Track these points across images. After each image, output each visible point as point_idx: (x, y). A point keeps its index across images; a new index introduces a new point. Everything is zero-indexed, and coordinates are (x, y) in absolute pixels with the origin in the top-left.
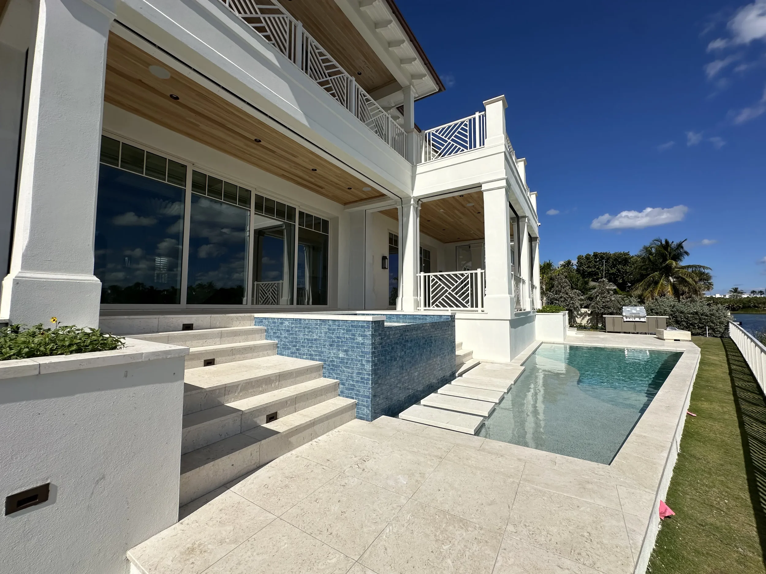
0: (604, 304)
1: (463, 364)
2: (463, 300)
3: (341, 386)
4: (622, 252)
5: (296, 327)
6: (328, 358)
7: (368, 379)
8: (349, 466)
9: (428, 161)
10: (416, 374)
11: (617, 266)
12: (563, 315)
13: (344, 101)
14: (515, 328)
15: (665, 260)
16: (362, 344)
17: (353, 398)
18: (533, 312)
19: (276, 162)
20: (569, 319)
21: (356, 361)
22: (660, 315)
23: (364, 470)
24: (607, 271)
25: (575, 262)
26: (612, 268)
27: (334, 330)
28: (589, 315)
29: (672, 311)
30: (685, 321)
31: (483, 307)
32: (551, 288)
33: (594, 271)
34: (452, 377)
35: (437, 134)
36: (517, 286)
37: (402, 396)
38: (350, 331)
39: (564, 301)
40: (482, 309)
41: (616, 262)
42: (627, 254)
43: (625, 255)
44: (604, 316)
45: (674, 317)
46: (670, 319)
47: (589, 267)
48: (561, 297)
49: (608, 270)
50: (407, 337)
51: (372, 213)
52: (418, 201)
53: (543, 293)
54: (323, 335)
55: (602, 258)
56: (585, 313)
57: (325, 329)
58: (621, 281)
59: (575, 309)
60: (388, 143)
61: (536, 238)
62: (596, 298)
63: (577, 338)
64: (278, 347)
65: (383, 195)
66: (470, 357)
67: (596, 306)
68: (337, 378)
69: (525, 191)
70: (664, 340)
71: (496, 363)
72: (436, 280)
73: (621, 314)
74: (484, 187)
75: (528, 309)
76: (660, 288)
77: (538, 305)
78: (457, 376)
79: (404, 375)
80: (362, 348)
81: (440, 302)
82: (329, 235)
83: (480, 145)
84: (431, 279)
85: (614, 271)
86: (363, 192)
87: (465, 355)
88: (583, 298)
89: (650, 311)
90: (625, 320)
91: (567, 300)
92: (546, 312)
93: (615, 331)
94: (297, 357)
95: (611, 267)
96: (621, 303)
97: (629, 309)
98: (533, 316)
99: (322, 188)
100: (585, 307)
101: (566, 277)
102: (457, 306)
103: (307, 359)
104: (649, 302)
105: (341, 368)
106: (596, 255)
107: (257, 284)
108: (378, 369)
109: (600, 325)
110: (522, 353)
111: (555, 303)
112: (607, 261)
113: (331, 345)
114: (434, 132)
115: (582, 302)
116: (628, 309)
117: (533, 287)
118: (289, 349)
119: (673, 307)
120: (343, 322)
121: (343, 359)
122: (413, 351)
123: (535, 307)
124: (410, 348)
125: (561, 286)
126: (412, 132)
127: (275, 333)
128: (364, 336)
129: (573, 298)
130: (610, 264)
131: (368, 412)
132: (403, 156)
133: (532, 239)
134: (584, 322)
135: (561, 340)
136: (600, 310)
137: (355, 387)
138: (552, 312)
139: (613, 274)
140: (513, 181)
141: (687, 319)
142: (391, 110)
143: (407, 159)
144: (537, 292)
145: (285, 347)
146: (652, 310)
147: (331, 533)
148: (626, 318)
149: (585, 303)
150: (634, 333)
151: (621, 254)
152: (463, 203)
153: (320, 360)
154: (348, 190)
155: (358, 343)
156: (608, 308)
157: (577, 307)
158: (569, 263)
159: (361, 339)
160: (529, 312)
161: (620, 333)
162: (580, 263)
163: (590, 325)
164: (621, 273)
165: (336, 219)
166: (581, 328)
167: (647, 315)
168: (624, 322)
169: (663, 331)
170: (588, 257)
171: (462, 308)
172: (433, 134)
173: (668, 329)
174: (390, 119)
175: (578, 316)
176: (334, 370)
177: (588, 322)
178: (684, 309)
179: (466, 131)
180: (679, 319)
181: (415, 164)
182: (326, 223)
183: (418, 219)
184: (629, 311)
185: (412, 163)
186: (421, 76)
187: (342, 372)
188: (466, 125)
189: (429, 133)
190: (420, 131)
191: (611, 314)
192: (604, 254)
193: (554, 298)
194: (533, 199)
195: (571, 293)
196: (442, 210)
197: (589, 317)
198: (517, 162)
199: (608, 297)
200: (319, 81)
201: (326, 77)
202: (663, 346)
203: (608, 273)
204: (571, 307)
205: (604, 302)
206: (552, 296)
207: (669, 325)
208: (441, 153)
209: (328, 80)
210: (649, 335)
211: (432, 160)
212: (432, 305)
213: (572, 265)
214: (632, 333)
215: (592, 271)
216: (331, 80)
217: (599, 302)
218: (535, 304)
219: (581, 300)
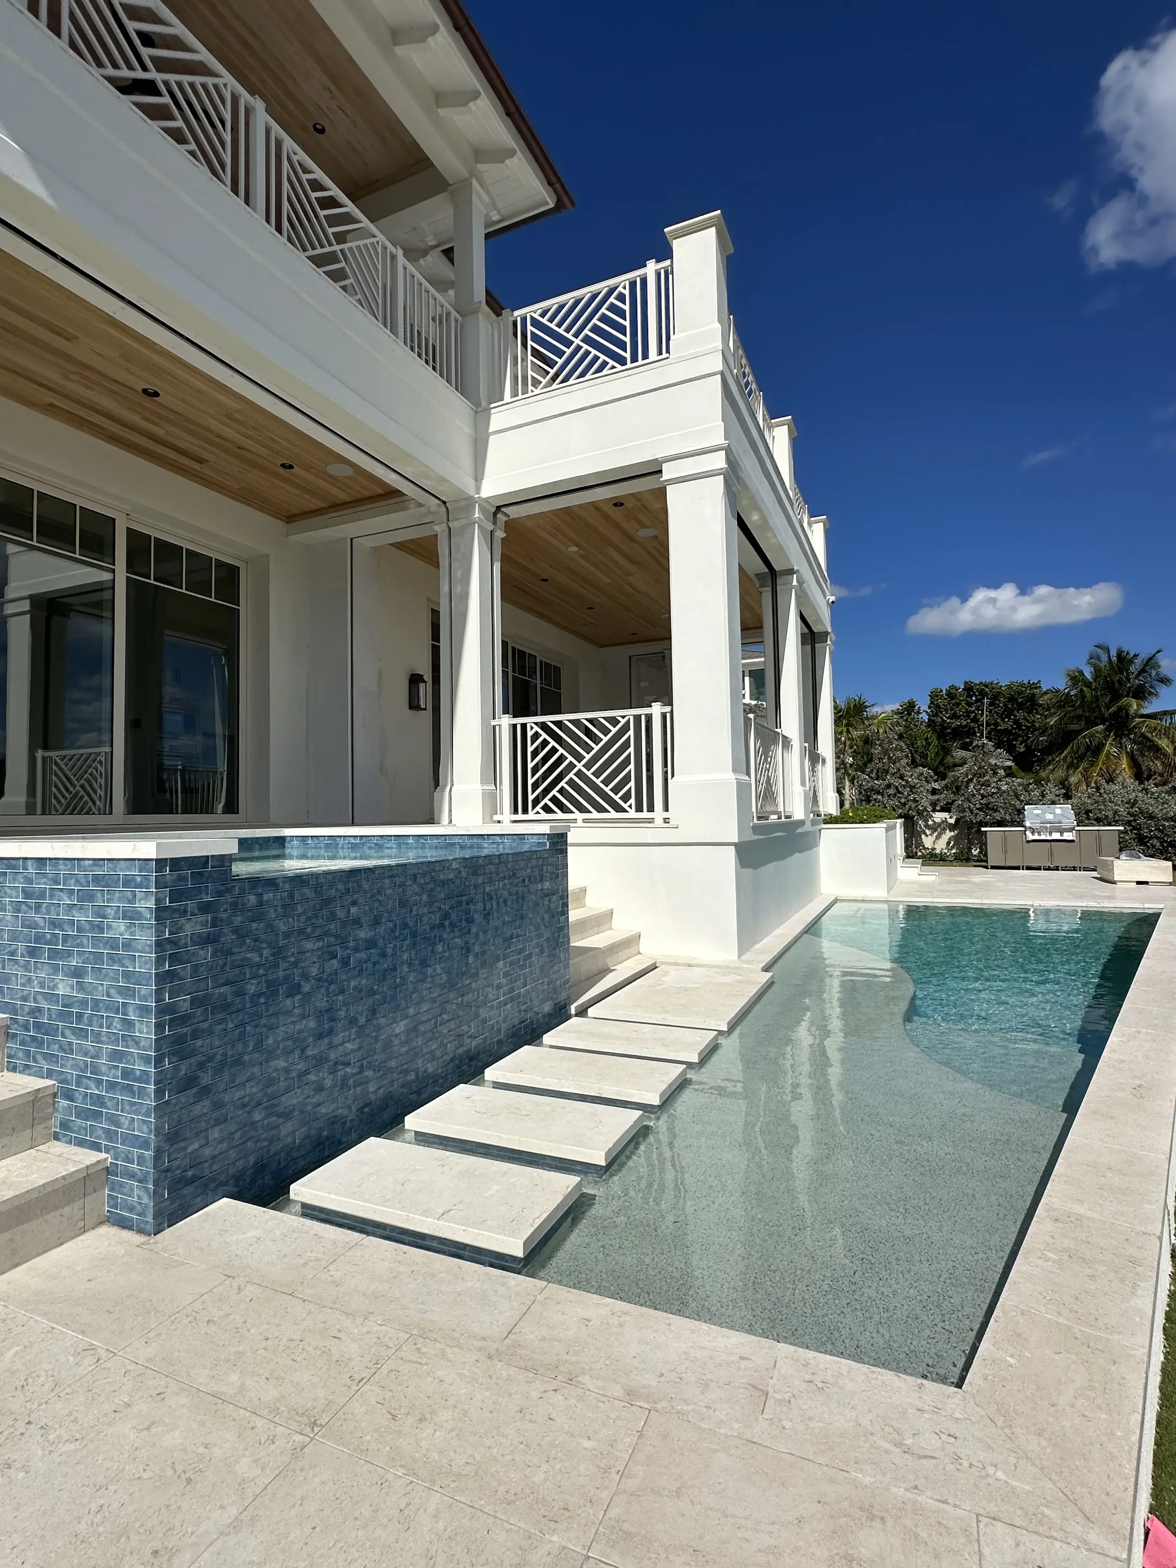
0: (984, 801)
1: (606, 971)
2: (616, 790)
3: (63, 1103)
4: (1026, 682)
6: (25, 999)
9: (520, 397)
10: (400, 1027)
11: (1016, 713)
12: (888, 830)
13: (222, 167)
14: (754, 866)
15: (1116, 697)
16: (128, 945)
17: (97, 1147)
18: (814, 823)
20: (906, 840)
21: (107, 1008)
22: (1104, 825)
24: (993, 724)
25: (923, 705)
26: (1003, 720)
27: (42, 895)
28: (952, 827)
29: (1131, 815)
30: (1157, 838)
31: (666, 808)
32: (865, 765)
33: (966, 726)
34: (560, 1015)
35: (544, 320)
36: (765, 753)
39: (895, 794)
41: (1013, 705)
42: (1036, 686)
43: (1032, 688)
44: (983, 829)
45: (1134, 828)
46: (1125, 832)
47: (954, 716)
48: (889, 786)
52: (495, 514)
53: (842, 775)
54: (8, 915)
55: (983, 694)
56: (942, 822)
57: (13, 891)
58: (1022, 749)
59: (919, 814)
60: (392, 330)
61: (822, 635)
62: (967, 787)
63: (922, 885)
65: (394, 492)
66: (632, 950)
67: (966, 805)
68: (49, 1075)
69: (792, 504)
70: (1114, 883)
71: (698, 966)
72: (544, 736)
73: (1021, 824)
74: (669, 472)
75: (799, 814)
76: (1104, 764)
77: (830, 805)
78: (573, 1012)
80: (126, 962)
81: (554, 800)
82: (242, 608)
83: (660, 353)
84: (530, 734)
85: (1007, 724)
86: (333, 480)
87: (614, 948)
88: (936, 786)
89: (1084, 816)
90: (1030, 837)
91: (901, 793)
92: (846, 822)
93: (1009, 864)
95: (1001, 717)
96: (1022, 798)
97: (1039, 812)
98: (814, 832)
100: (943, 810)
101: (901, 737)
102: (601, 809)
104: (1083, 794)
106: (969, 688)
109: (975, 852)
111: (876, 800)
112: (994, 701)
113: (32, 953)
114: (537, 316)
115: (936, 797)
116: (1035, 812)
117: (815, 758)
119: (1133, 806)
121: (67, 1002)
123: (821, 809)
125: (890, 758)
126: (479, 313)
128: (132, 916)
129: (915, 787)
130: (1000, 710)
132: (451, 384)
133: (811, 635)
134: (940, 846)
135: (880, 892)
136: (976, 815)
138: (861, 822)
139: (1006, 731)
140: (749, 465)
141: (1161, 831)
142: (429, 258)
143: (462, 390)
144: (827, 774)
146: (1087, 812)
148: (1033, 833)
149: (945, 797)
150: (1049, 869)
151: (1023, 685)
152: (625, 525)
154: (285, 472)
155: (113, 943)
156: (993, 809)
157: (925, 810)
158: (910, 707)
159: (123, 928)
160: (802, 823)
161: (1017, 868)
162: (935, 707)
163: (954, 851)
164: (1023, 730)
165: (261, 561)
166: (933, 859)
167: (1078, 826)
168: (1028, 842)
169: (1112, 862)
170: (951, 695)
171: (613, 814)
172: (536, 320)
173: (1123, 857)
174: (402, 261)
175: (928, 832)
176: (40, 1043)
177: (948, 843)
178: (1156, 810)
179: (621, 314)
180: (1145, 832)
181: (485, 404)
182: (230, 572)
183: (497, 565)
184: (1038, 816)
185: (476, 402)
186: (500, 154)
187: (64, 1050)
188: (622, 298)
189: (524, 319)
191: (1000, 824)
192: (986, 686)
193: (872, 789)
194: (817, 534)
195: (912, 776)
196: (575, 549)
197: (952, 833)
198: (771, 427)
199: (994, 784)
200: (311, 253)
201: (330, 245)
202: (1112, 898)
203: (996, 730)
204: (910, 808)
205: (983, 796)
206: (868, 782)
207: (1123, 847)
208: (557, 375)
209: (334, 252)
210: (1082, 872)
211: (530, 394)
212: (534, 808)
213: (919, 713)
214: (1045, 869)
215: (961, 726)
216: (341, 250)
217: (973, 795)
218: (820, 803)
219: (934, 792)
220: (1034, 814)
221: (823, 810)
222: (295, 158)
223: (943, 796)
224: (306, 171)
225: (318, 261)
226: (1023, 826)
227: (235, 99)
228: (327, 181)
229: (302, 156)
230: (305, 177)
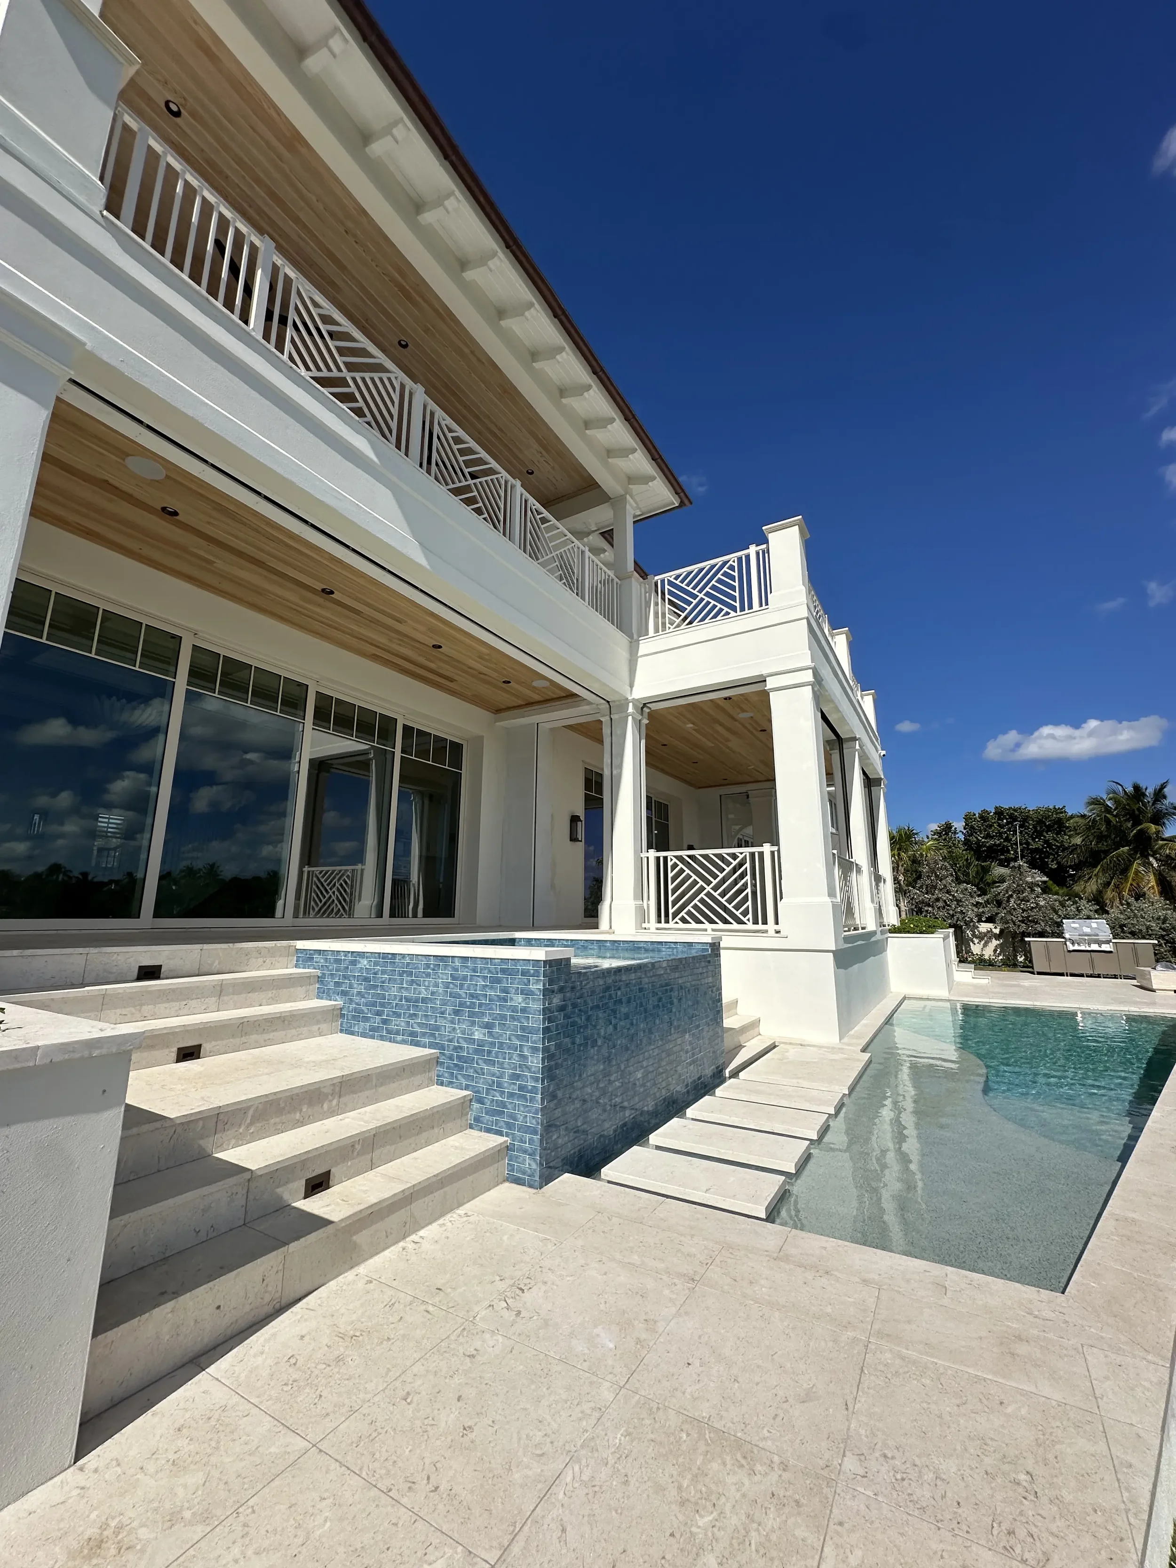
0: (1025, 914)
1: (739, 1047)
2: (737, 907)
3: (476, 1106)
4: (1051, 807)
5: (383, 972)
6: (450, 1041)
7: (534, 1090)
8: (487, 1303)
9: (660, 633)
10: (639, 1074)
11: (1045, 834)
12: (944, 939)
13: (499, 522)
14: (846, 968)
15: (1137, 822)
16: (524, 1010)
17: (499, 1133)
18: (882, 933)
19: (362, 631)
20: (957, 946)
21: (509, 1048)
22: (1139, 939)
23: (519, 1313)
24: (1025, 843)
25: (959, 825)
26: (1033, 839)
27: (465, 978)
28: (997, 937)
29: (1163, 929)
31: (777, 923)
32: (915, 881)
33: (999, 845)
34: (718, 1078)
35: (677, 582)
36: (845, 879)
37: (609, 1127)
38: (499, 981)
39: (944, 907)
40: (777, 927)
41: (1041, 827)
42: (1061, 811)
43: (1057, 814)
44: (1027, 939)
45: (1167, 941)
46: (1160, 945)
47: (988, 836)
48: (938, 900)
49: (1028, 844)
50: (619, 993)
51: (552, 729)
52: (642, 708)
53: (900, 891)
54: (441, 990)
55: (1013, 818)
56: (988, 932)
57: (444, 975)
58: (1054, 866)
59: (966, 925)
60: (583, 598)
61: (878, 781)
62: (1008, 901)
63: (976, 986)
64: (342, 1016)
65: (573, 695)
66: (756, 1031)
67: (1009, 917)
68: (467, 1088)
69: (852, 690)
70: (1153, 991)
71: (810, 1046)
72: (681, 865)
73: (1060, 935)
74: (771, 683)
75: (871, 926)
76: (1133, 880)
77: (892, 918)
78: (727, 1075)
79: (612, 1078)
80: (523, 1020)
81: (689, 913)
82: (463, 772)
83: (761, 605)
84: (670, 864)
85: (1038, 844)
86: (534, 689)
87: (744, 1029)
88: (980, 900)
89: (1119, 930)
90: (1071, 948)
91: (949, 906)
92: (909, 932)
93: (1053, 971)
94: (382, 1038)
95: (1032, 837)
96: (1060, 913)
97: (1077, 925)
98: (882, 941)
99: (452, 680)
100: (990, 920)
101: (944, 859)
102: (726, 922)
103: (404, 1042)
104: (1115, 910)
105: (477, 1064)
106: (999, 813)
107: (309, 872)
108: (557, 1066)
109: (1021, 959)
110: (864, 1022)
111: (927, 911)
112: (1024, 824)
113: (456, 1012)
114: (672, 579)
115: (980, 910)
116: (1073, 925)
117: (878, 879)
118: (366, 1019)
119: (1164, 922)
120: (484, 961)
121: (481, 1043)
122: (632, 1024)
123: (885, 920)
124: (627, 1016)
125: (937, 876)
126: (630, 577)
127: (337, 984)
128: (526, 993)
129: (961, 901)
130: (1031, 831)
131: (534, 1166)
132: (613, 623)
133: (870, 783)
134: (988, 953)
135: (944, 993)
136: (1019, 926)
137: (505, 1107)
138: (921, 933)
139: (1036, 850)
140: (826, 673)
142: (591, 537)
143: (620, 627)
144: (888, 889)
145: (359, 1016)
146: (1122, 926)
147: (437, 1488)
148: (1073, 944)
149: (988, 911)
150: (1091, 976)
151: (1048, 810)
152: (731, 711)
153: (431, 1046)
154: (505, 685)
155: (514, 1009)
156: (1033, 921)
157: (972, 921)
158: (948, 827)
159: (520, 1000)
160: (873, 933)
161: (1062, 974)
162: (970, 829)
163: (1001, 957)
164: (1054, 850)
165: (478, 741)
166: (982, 964)
167: (1114, 938)
168: (1069, 951)
169: (1149, 972)
170: (984, 817)
171: (735, 926)
172: (671, 583)
173: (1159, 968)
174: (588, 553)
175: (976, 941)
176: (461, 1068)
177: (995, 951)
179: (733, 578)
181: (635, 637)
182: (457, 748)
183: (643, 742)
184: (1075, 928)
185: (630, 636)
186: (646, 480)
187: (477, 1073)
188: (732, 568)
189: (663, 581)
190: (644, 575)
191: (1041, 934)
192: (1015, 810)
193: (922, 902)
194: (868, 704)
195: (957, 891)
196: (691, 725)
197: (998, 942)
198: (832, 636)
199: (1033, 900)
200: (452, 486)
201: (466, 480)
202: (1153, 1004)
203: (1028, 849)
204: (958, 919)
205: (1024, 910)
206: (919, 896)
207: (1159, 958)
208: (686, 618)
209: (469, 485)
210: (1123, 980)
211: (668, 631)
212: (673, 919)
213: (955, 833)
214: (1087, 976)
215: (995, 845)
216: (475, 484)
217: (1015, 909)
218: (884, 915)
219: (978, 904)
220: (1071, 927)
221: (886, 922)
222: (443, 423)
223: (986, 909)
224: (450, 431)
225: (456, 492)
226: (1064, 938)
227: (403, 387)
228: (466, 438)
229: (449, 421)
230: (449, 435)
